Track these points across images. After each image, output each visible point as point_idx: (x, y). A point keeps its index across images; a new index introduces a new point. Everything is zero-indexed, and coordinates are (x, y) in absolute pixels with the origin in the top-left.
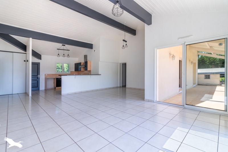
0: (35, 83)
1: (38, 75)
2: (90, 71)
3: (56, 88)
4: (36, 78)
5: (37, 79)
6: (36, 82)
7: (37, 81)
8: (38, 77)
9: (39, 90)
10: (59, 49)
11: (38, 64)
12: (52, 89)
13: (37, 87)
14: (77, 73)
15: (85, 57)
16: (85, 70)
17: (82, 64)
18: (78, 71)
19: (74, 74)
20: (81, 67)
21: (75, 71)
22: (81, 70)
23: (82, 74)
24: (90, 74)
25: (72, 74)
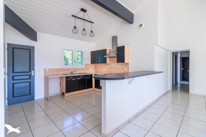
0: (26, 87)
1: (30, 71)
2: (128, 63)
3: (66, 95)
4: (28, 77)
5: (30, 78)
6: (28, 84)
7: (30, 83)
8: (30, 76)
9: (33, 99)
10: (75, 17)
11: (30, 50)
12: (57, 96)
13: (30, 94)
14: (94, 67)
15: (115, 39)
16: (117, 62)
17: (108, 52)
18: (98, 63)
19: (90, 69)
20: (106, 57)
21: (91, 63)
22: (106, 63)
23: (104, 69)
24: (126, 69)
25: (87, 69)
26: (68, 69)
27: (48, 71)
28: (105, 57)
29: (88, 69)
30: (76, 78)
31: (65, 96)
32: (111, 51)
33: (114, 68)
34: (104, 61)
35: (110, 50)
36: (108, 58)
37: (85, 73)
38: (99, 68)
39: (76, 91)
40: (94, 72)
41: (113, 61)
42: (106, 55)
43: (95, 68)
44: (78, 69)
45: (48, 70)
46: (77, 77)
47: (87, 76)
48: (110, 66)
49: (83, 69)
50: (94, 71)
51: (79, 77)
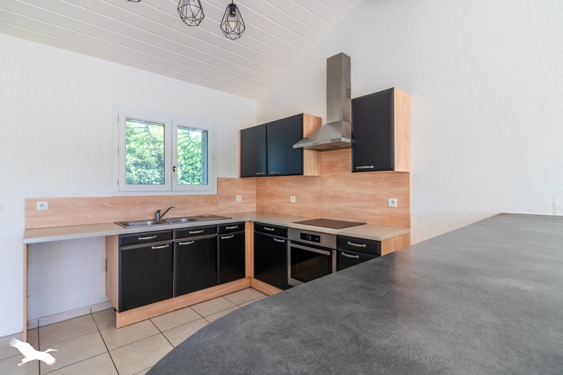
2: (405, 176)
3: (121, 318)
14: (255, 192)
15: (338, 68)
16: (355, 171)
17: (308, 127)
18: (267, 175)
19: (239, 198)
20: (301, 149)
21: (241, 177)
22: (301, 173)
23: (293, 199)
24: (394, 202)
25: (227, 197)
26: (145, 201)
27: (46, 208)
28: (295, 146)
29: (231, 198)
30: (170, 241)
31: (118, 326)
32: (324, 122)
33: (335, 198)
34: (294, 168)
35: (319, 120)
36: (311, 152)
37: (216, 214)
38: (272, 196)
39: (171, 297)
40: (255, 210)
41: (332, 166)
42: (302, 137)
43: (259, 196)
44: (185, 201)
45: (46, 204)
46: (174, 236)
47: (223, 229)
48: (316, 187)
49: (210, 200)
50: (255, 205)
51: (183, 233)
